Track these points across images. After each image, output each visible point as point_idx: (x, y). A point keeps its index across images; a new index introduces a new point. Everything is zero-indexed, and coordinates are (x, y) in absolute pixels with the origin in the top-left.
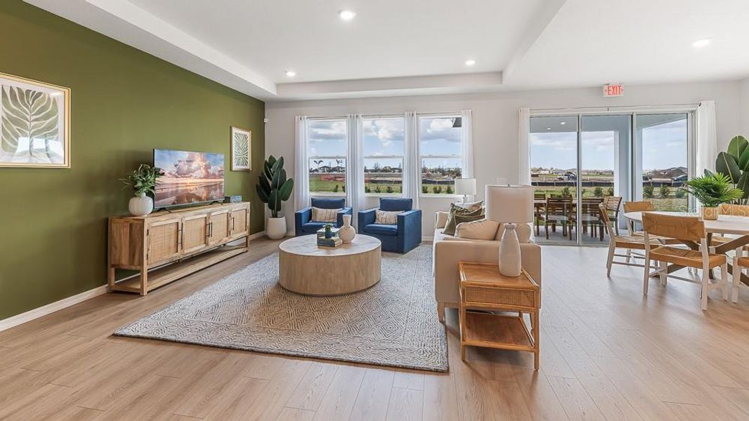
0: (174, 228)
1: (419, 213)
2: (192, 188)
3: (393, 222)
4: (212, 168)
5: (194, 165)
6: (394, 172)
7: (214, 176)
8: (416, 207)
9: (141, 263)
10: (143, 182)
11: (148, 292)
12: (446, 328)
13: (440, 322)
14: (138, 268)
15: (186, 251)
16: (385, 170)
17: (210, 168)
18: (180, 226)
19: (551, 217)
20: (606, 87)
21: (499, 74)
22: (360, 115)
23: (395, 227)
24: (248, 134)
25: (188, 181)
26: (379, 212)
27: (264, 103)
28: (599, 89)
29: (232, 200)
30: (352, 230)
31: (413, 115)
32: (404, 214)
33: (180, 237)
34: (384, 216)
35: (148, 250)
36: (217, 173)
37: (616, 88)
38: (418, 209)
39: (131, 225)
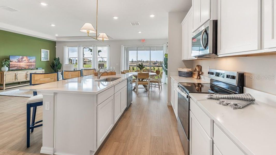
0: (15, 75)
2: (23, 65)
4: (30, 60)
5: (23, 60)
7: (31, 62)
9: (3, 82)
10: (5, 63)
11: (5, 89)
14: (3, 83)
15: (19, 81)
17: (29, 60)
18: (16, 74)
20: (141, 40)
22: (81, 46)
24: (49, 51)
25: (21, 64)
27: (56, 42)
29: (38, 69)
33: (16, 77)
35: (5, 79)
36: (32, 62)
37: (143, 40)
39: (1, 73)
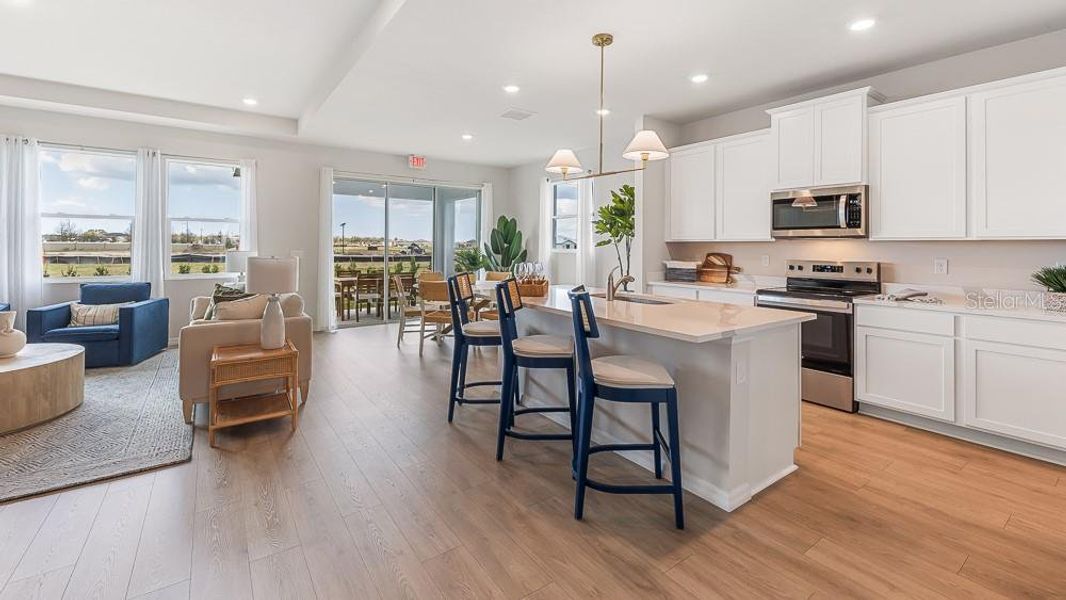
1: (164, 304)
3: (110, 319)
6: (114, 240)
8: (158, 294)
12: (194, 428)
13: (187, 423)
16: (90, 237)
19: (362, 296)
20: (411, 158)
21: (294, 122)
22: (34, 140)
23: (117, 327)
26: (77, 307)
28: (405, 159)
30: (18, 335)
31: (154, 154)
32: (134, 305)
34: (90, 312)
37: (419, 160)
38: (162, 296)
